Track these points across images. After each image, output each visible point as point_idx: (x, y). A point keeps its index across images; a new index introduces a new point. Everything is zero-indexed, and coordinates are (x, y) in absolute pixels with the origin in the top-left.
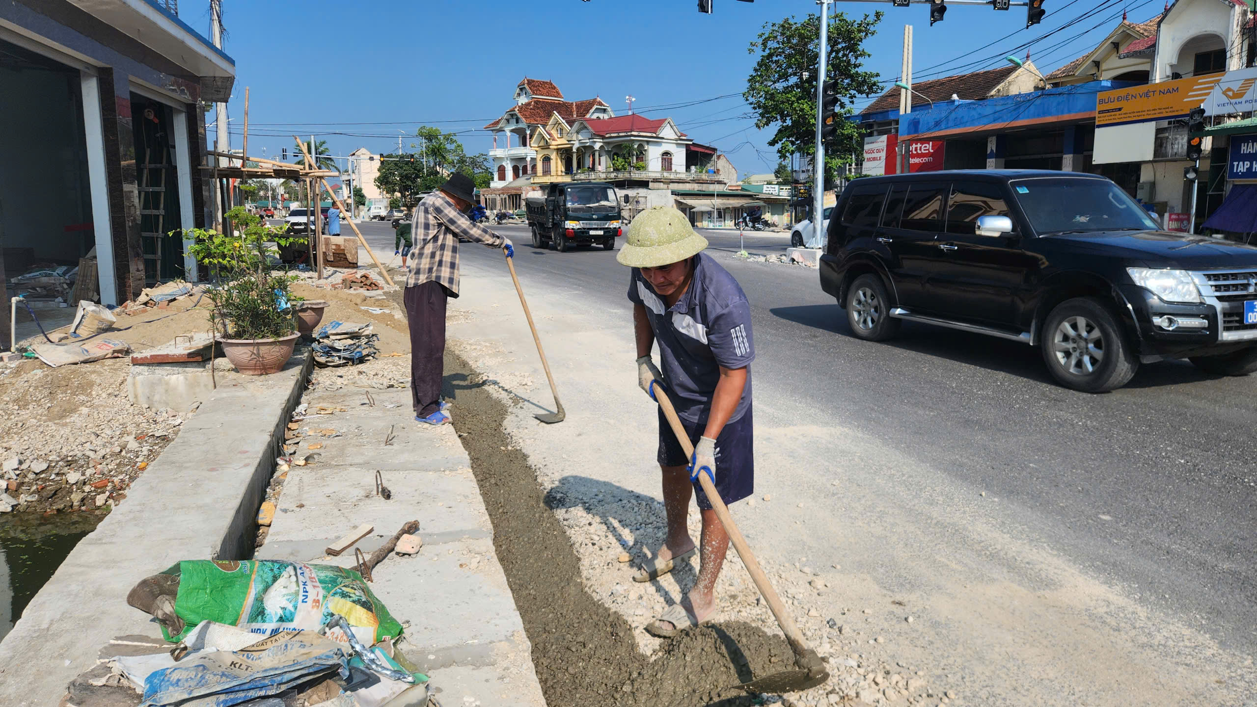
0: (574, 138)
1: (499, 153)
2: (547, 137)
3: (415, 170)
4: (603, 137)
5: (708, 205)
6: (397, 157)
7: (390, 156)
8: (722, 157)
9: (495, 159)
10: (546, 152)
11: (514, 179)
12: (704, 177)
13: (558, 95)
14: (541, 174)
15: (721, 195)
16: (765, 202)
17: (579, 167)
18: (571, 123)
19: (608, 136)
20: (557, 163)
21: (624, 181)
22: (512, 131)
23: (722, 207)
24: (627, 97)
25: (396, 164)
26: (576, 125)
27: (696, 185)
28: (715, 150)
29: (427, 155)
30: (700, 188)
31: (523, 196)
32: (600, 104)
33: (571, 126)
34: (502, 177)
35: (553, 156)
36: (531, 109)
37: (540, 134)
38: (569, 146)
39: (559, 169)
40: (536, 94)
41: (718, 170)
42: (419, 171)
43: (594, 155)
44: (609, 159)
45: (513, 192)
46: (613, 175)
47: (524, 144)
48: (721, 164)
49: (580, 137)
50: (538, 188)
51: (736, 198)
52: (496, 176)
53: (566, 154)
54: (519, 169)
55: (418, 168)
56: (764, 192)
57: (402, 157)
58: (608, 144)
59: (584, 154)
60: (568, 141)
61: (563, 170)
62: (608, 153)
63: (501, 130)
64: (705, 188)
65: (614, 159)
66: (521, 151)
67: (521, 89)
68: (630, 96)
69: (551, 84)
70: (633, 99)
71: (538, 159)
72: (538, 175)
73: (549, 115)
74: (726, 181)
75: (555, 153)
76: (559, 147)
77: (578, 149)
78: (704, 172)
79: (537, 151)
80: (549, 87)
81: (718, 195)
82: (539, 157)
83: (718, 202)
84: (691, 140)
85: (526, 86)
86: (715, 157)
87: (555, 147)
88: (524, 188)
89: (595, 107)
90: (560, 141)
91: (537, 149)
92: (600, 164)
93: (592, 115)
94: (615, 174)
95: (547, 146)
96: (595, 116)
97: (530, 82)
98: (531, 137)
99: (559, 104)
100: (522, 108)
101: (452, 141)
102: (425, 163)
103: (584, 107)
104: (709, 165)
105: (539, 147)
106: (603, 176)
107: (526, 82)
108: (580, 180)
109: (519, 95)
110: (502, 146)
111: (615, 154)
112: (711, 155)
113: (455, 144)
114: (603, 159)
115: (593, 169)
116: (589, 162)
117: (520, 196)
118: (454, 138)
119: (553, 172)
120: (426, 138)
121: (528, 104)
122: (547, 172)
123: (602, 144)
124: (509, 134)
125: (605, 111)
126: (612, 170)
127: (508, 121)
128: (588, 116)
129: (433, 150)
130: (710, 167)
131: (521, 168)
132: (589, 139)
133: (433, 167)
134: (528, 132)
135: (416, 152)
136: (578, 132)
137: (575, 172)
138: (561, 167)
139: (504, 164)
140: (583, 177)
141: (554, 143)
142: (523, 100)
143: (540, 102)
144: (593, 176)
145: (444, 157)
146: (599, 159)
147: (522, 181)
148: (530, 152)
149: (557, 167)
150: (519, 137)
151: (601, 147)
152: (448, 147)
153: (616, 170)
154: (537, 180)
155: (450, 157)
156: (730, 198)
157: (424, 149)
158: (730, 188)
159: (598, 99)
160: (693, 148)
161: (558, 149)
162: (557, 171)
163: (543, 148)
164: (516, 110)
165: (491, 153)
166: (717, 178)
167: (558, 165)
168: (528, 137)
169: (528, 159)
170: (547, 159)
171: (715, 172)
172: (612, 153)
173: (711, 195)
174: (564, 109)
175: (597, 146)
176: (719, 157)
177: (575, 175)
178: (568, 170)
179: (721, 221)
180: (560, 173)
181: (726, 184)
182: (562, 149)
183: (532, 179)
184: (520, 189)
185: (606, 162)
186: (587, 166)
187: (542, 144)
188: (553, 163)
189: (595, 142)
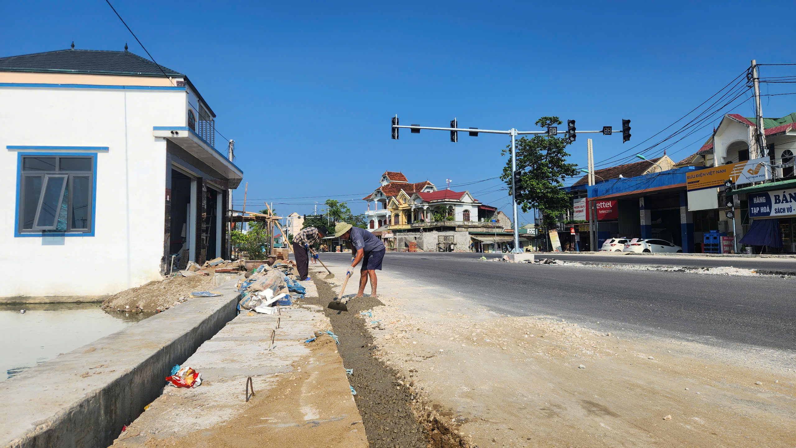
0: (412, 203)
1: (371, 213)
2: (397, 203)
3: (323, 223)
4: (429, 203)
5: (491, 241)
6: (313, 216)
7: (310, 216)
8: (501, 213)
9: (369, 216)
10: (396, 212)
11: (379, 227)
12: (490, 224)
13: (405, 180)
14: (394, 224)
15: (499, 235)
16: (527, 239)
17: (415, 219)
18: (410, 195)
19: (432, 201)
20: (402, 218)
21: (441, 227)
22: (378, 201)
23: (500, 241)
24: (447, 180)
25: (313, 221)
26: (413, 196)
27: (485, 229)
28: (496, 209)
29: (330, 215)
30: (487, 231)
31: (383, 237)
32: (429, 184)
33: (410, 197)
34: (372, 227)
35: (401, 214)
36: (389, 188)
37: (393, 201)
38: (409, 208)
39: (404, 221)
40: (392, 180)
41: (498, 220)
42: (325, 224)
43: (423, 213)
44: (432, 215)
45: (377, 234)
46: (435, 224)
47: (385, 208)
48: (500, 217)
49: (416, 203)
50: (391, 232)
51: (509, 237)
52: (369, 226)
53: (408, 212)
54: (382, 222)
55: (325, 223)
56: (528, 233)
57: (316, 216)
58: (432, 206)
59: (418, 212)
60: (409, 205)
61: (406, 221)
62: (432, 211)
63: (372, 200)
64: (490, 230)
65: (435, 215)
66: (383, 212)
67: (384, 177)
68: (449, 179)
69: (401, 174)
70: (451, 181)
71: (392, 216)
72: (392, 224)
73: (399, 191)
74: (504, 227)
75: (401, 212)
76: (404, 208)
77: (414, 209)
78: (489, 221)
79: (391, 211)
80: (400, 176)
81: (497, 235)
82: (393, 214)
83: (497, 239)
84: (481, 203)
85: (387, 175)
86: (496, 213)
87: (402, 209)
88: (383, 232)
89: (426, 186)
90: (404, 206)
91: (392, 210)
92: (427, 218)
93: (425, 190)
94: (436, 223)
95: (397, 208)
96: (426, 191)
97: (389, 173)
98: (389, 203)
99: (406, 185)
100: (383, 188)
101: (344, 207)
102: (328, 220)
103: (420, 186)
104: (493, 217)
105: (392, 209)
106: (429, 224)
107: (387, 173)
108: (416, 227)
109: (383, 180)
110: (372, 209)
111: (436, 212)
112: (494, 212)
113: (346, 209)
114: (429, 215)
115: (422, 221)
116: (421, 216)
117: (381, 236)
118: (345, 205)
119: (400, 223)
120: (329, 206)
121: (388, 185)
122: (397, 223)
123: (428, 206)
124: (376, 202)
125: (432, 188)
126: (434, 221)
127: (376, 195)
128: (422, 191)
129: (334, 212)
130: (493, 218)
131: (383, 221)
132: (421, 204)
133: (333, 222)
134: (387, 201)
135: (324, 214)
136: (414, 200)
137: (412, 222)
138: (405, 220)
139: (373, 219)
140: (417, 225)
141: (401, 206)
142: (385, 183)
143: (394, 184)
144: (423, 224)
145: (339, 216)
146: (427, 215)
147: (383, 228)
148: (388, 212)
149: (402, 220)
150: (383, 204)
151: (428, 208)
152: (342, 210)
153: (437, 221)
154: (391, 228)
155: (343, 216)
156: (505, 236)
157: (328, 212)
158: (506, 231)
159: (428, 182)
160: (482, 208)
161: (403, 210)
162: (402, 222)
163: (395, 209)
164: (381, 189)
165: (366, 213)
166: (497, 225)
167: (403, 219)
168: (387, 203)
169: (387, 216)
170: (397, 216)
171: (496, 222)
172: (434, 212)
173: (493, 235)
174: (408, 188)
175: (425, 208)
176: (499, 213)
177: (413, 224)
178: (409, 222)
179: (500, 250)
180: (404, 223)
181: (503, 228)
182: (405, 209)
183: (388, 227)
184: (381, 232)
185: (431, 216)
186: (419, 219)
187: (394, 207)
188: (400, 217)
189: (424, 205)
